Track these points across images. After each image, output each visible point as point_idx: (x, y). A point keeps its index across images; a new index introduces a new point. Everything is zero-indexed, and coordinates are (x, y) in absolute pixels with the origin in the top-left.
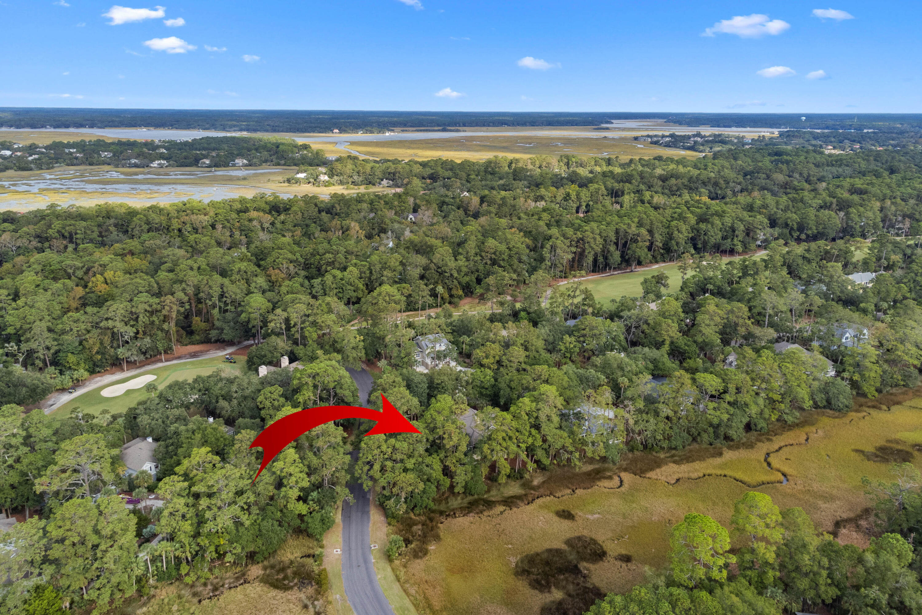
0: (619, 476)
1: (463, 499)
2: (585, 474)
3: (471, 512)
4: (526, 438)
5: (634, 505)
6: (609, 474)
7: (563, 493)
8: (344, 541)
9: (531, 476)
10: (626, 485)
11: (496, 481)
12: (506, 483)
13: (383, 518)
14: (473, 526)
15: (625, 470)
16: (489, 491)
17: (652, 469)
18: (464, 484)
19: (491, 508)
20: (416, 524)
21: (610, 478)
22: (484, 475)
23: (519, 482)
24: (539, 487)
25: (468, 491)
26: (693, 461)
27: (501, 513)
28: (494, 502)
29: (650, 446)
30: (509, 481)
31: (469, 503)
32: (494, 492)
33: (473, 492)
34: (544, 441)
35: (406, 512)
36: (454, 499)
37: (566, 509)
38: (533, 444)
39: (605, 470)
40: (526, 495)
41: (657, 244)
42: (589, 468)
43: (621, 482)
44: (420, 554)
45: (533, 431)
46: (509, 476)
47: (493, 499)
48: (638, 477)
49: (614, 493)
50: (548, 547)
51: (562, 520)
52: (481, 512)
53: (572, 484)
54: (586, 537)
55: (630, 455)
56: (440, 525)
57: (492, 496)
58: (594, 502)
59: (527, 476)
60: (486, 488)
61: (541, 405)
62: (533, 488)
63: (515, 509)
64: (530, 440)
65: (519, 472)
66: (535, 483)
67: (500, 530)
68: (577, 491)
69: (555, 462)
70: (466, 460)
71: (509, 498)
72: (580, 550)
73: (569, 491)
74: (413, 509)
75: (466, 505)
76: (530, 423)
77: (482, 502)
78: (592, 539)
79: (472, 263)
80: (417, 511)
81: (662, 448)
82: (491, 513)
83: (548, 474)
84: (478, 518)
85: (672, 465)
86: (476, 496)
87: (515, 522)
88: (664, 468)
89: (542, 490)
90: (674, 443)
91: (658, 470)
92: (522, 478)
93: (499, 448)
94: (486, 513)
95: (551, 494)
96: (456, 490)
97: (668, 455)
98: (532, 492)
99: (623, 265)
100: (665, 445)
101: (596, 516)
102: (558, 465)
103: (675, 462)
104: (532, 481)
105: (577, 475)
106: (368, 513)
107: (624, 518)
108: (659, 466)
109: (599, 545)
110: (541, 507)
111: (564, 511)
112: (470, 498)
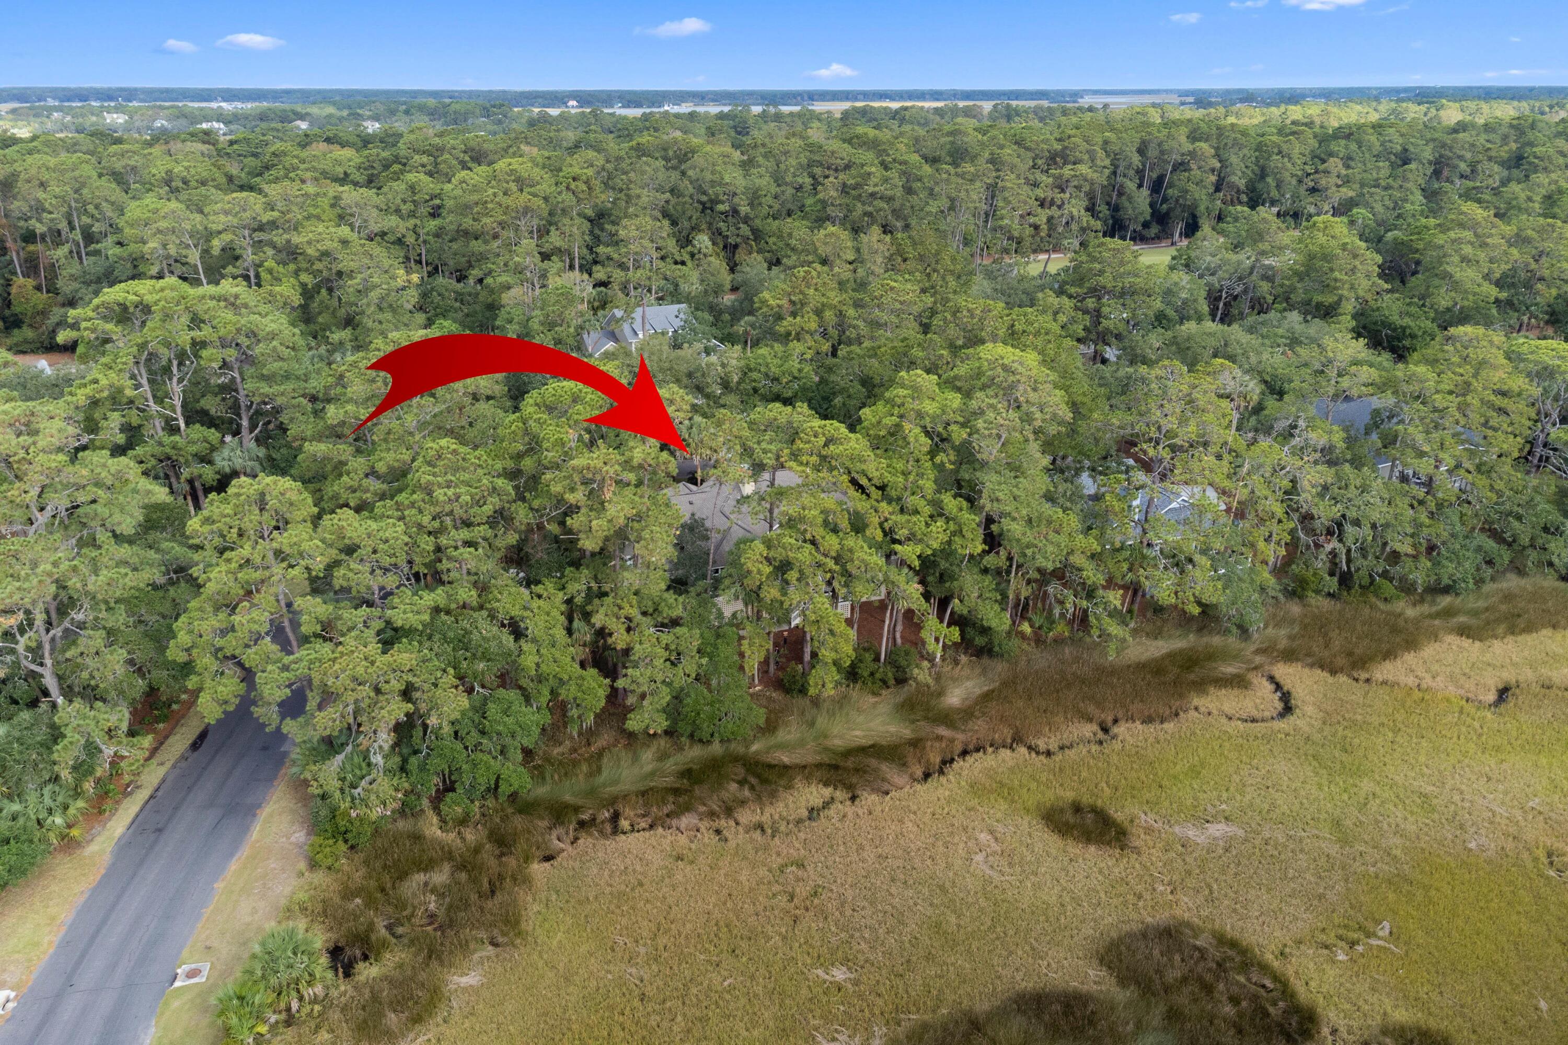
0: (1271, 679)
1: (662, 757)
2: (1141, 667)
3: (687, 808)
4: (919, 522)
5: (1366, 785)
6: (1229, 669)
7: (1066, 738)
8: (65, 944)
9: (938, 678)
10: (1310, 710)
11: (803, 691)
12: (841, 702)
13: (300, 836)
14: (683, 872)
15: (1289, 656)
16: (770, 727)
17: (1389, 655)
18: (665, 697)
19: (773, 795)
20: (427, 865)
21: (1239, 682)
22: (753, 664)
23: (889, 699)
24: (967, 713)
25: (684, 728)
26: (1529, 629)
27: (813, 813)
28: (785, 770)
29: (1361, 577)
30: (855, 692)
31: (687, 773)
32: (789, 732)
33: (706, 729)
34: (993, 541)
35: (406, 811)
36: (625, 757)
37: (1086, 800)
38: (947, 552)
39: (1212, 656)
40: (915, 743)
41: (1234, 179)
42: (1156, 648)
43: (1286, 698)
44: (392, 1019)
45: (951, 503)
46: (852, 674)
47: (786, 760)
48: (1343, 679)
49: (1267, 738)
50: (1028, 985)
51: (1074, 848)
52: (729, 811)
53: (1100, 705)
54: (1196, 931)
55: (1295, 609)
56: (537, 868)
57: (781, 746)
58: (1194, 772)
59: (921, 674)
60: (760, 715)
61: (980, 399)
62: (946, 718)
63: (869, 799)
64: (938, 533)
65: (892, 660)
66: (954, 698)
67: (802, 891)
68: (1120, 730)
69: (1026, 628)
70: (676, 605)
71: (849, 753)
72: (1182, 999)
73: (1089, 730)
74: (437, 801)
75: (669, 781)
76: (940, 468)
77: (740, 771)
78: (1221, 940)
79: (790, 191)
80: (454, 806)
81: (1407, 588)
82: (768, 814)
83: (999, 668)
84: (708, 838)
85: (1453, 640)
86: (716, 748)
87: (870, 854)
88: (1429, 651)
89: (980, 727)
90: (1449, 569)
91: (1410, 658)
92: (901, 681)
93: (805, 555)
94: (746, 816)
95: (1017, 739)
96: (634, 723)
97: (1425, 608)
98: (942, 731)
99: (1154, 230)
100: (1420, 574)
101: (1218, 829)
102: (1038, 640)
103: (1464, 631)
104: (941, 693)
105: (1113, 671)
106: (251, 811)
107: (1344, 842)
108: (1411, 644)
109: (1264, 968)
110: (975, 788)
111: (1077, 808)
112: (694, 753)
